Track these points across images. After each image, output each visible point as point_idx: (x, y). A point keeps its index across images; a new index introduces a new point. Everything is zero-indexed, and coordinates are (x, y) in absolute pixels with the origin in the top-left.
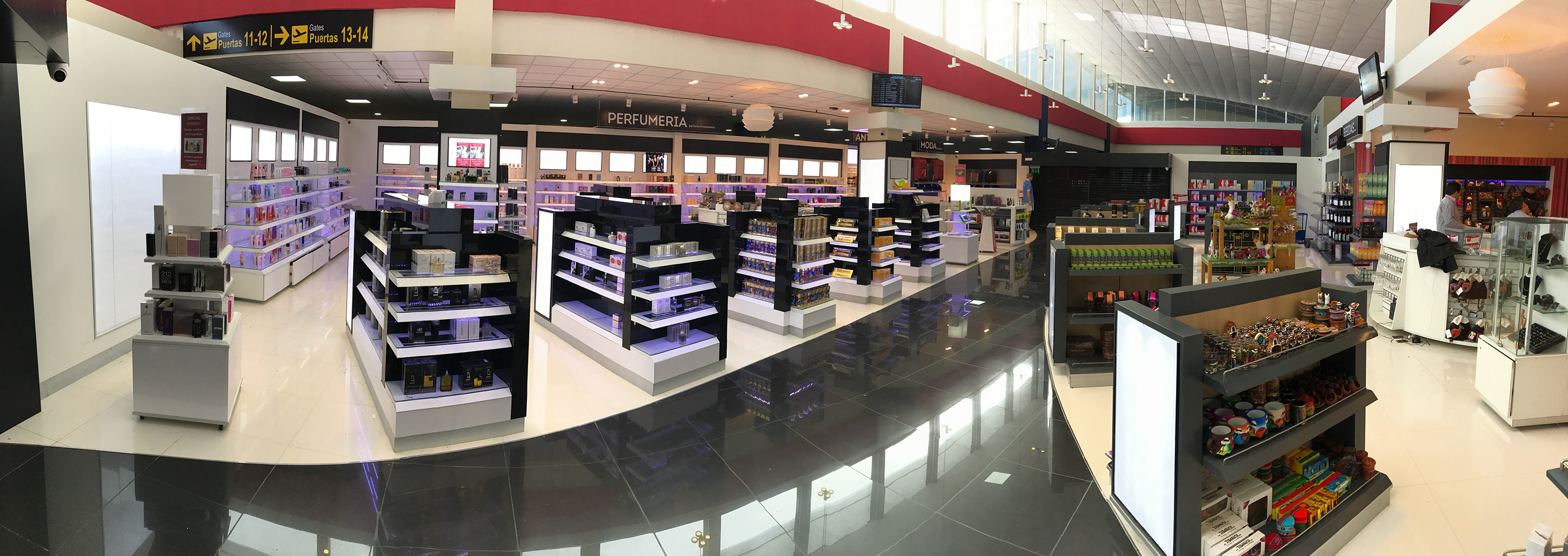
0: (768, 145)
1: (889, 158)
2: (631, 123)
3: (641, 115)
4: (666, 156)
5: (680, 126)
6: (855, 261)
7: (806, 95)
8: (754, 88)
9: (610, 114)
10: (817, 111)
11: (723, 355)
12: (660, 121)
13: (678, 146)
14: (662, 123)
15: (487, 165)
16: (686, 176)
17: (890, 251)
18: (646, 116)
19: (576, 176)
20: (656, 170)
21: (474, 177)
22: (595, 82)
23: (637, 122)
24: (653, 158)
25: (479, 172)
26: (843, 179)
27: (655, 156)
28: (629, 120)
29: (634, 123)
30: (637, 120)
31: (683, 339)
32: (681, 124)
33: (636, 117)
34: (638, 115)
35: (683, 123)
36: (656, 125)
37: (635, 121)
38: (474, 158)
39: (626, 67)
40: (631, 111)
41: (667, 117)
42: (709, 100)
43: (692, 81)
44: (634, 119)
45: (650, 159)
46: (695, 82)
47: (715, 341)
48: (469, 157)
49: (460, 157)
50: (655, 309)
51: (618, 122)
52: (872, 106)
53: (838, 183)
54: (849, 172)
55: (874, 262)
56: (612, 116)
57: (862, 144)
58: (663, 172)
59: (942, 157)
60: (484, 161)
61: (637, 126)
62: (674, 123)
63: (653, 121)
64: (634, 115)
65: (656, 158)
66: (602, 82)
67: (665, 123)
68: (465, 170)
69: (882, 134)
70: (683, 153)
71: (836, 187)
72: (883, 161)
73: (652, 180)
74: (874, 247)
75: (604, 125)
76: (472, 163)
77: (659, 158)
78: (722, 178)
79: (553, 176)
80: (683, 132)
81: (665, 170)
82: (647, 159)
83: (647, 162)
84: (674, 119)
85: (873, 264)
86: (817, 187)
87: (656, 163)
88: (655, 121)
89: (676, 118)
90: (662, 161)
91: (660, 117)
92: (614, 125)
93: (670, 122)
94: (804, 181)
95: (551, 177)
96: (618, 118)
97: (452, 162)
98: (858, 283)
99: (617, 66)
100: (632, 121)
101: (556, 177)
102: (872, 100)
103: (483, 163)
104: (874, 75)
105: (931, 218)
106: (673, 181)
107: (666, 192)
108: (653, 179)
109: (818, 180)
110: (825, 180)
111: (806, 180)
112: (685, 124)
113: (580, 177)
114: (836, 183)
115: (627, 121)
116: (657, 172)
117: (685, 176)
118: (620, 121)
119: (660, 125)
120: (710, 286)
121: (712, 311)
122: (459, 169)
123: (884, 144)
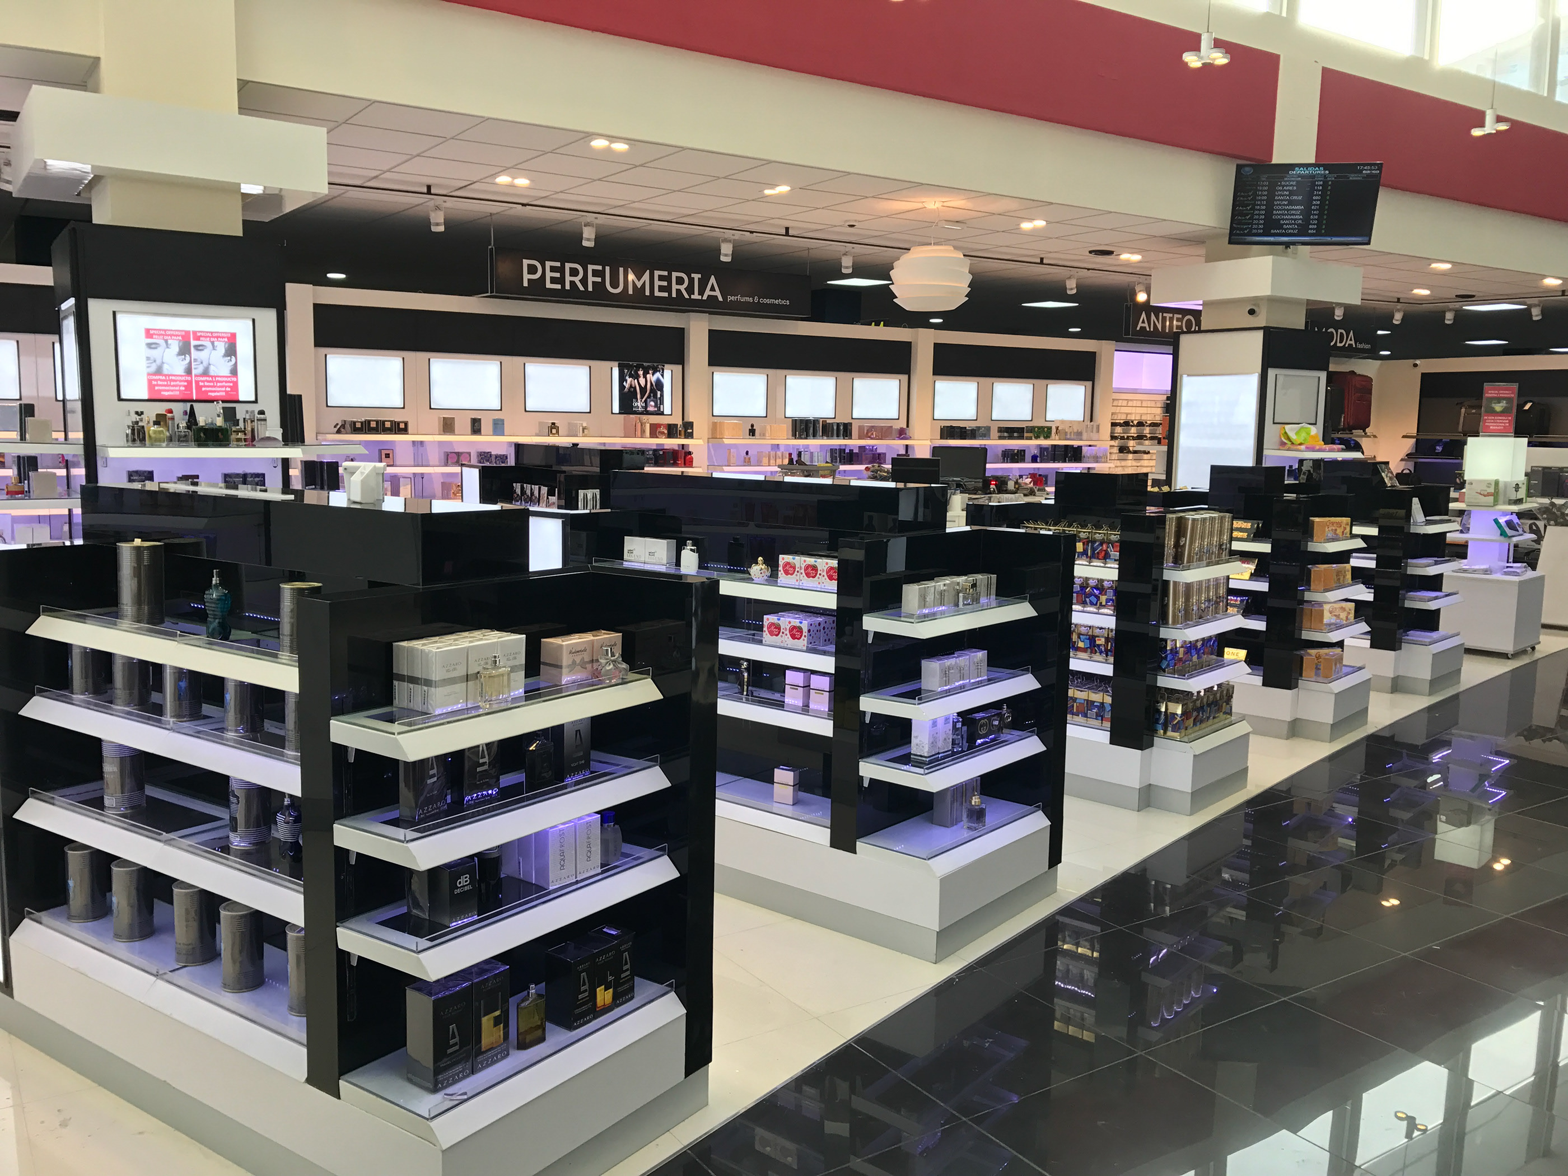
0: (908, 345)
1: (1272, 373)
2: (582, 288)
3: (608, 269)
4: (667, 373)
5: (705, 298)
6: (1259, 625)
7: (1040, 223)
8: (920, 205)
9: (526, 262)
10: (1042, 259)
11: (1055, 857)
12: (657, 283)
13: (698, 347)
14: (661, 289)
15: (245, 392)
16: (717, 427)
17: (1344, 604)
18: (621, 270)
19: (436, 424)
20: (646, 407)
21: (220, 429)
22: (503, 179)
23: (599, 287)
24: (636, 377)
25: (230, 415)
26: (1098, 427)
27: (641, 373)
28: (576, 280)
29: (590, 289)
30: (599, 280)
31: (978, 816)
32: (708, 292)
33: (595, 273)
34: (600, 268)
35: (713, 290)
36: (647, 293)
37: (593, 282)
38: (206, 373)
39: (620, 147)
40: (585, 257)
41: (675, 275)
42: (787, 234)
43: (773, 186)
44: (591, 279)
45: (629, 380)
46: (783, 189)
47: (1038, 821)
48: (189, 371)
49: (159, 372)
50: (921, 743)
51: (549, 285)
52: (1230, 243)
53: (1085, 436)
54: (1114, 410)
55: (1310, 629)
56: (532, 270)
57: (1185, 340)
58: (662, 414)
59: (1367, 368)
60: (236, 384)
61: (599, 297)
62: (690, 290)
63: (639, 284)
64: (591, 268)
65: (645, 377)
66: (522, 182)
67: (668, 289)
68: (178, 409)
69: (1252, 312)
70: (709, 365)
71: (1080, 448)
72: (1254, 380)
73: (639, 433)
74: (1309, 590)
75: (513, 290)
76: (199, 388)
77: (652, 378)
78: (803, 427)
79: (373, 425)
80: (710, 313)
81: (667, 408)
82: (622, 379)
83: (622, 387)
84: (691, 281)
85: (1306, 635)
86: (1028, 447)
87: (643, 390)
88: (644, 283)
89: (696, 277)
90: (659, 385)
91: (657, 273)
92: (537, 291)
93: (682, 288)
94: (994, 432)
95: (365, 427)
96: (549, 274)
97: (136, 387)
98: (1265, 684)
99: (599, 144)
100: (584, 281)
101: (381, 427)
102: (1232, 228)
103: (235, 386)
104: (1239, 168)
105: (1429, 523)
106: (690, 436)
107: (675, 464)
108: (643, 431)
109: (1031, 429)
110: (1054, 430)
111: (1001, 430)
112: (717, 293)
113: (448, 426)
114: (1079, 435)
115: (572, 283)
116: (647, 413)
117: (715, 424)
118: (553, 280)
119: (657, 293)
120: (1025, 683)
121: (1030, 746)
122: (161, 408)
123: (1260, 335)
